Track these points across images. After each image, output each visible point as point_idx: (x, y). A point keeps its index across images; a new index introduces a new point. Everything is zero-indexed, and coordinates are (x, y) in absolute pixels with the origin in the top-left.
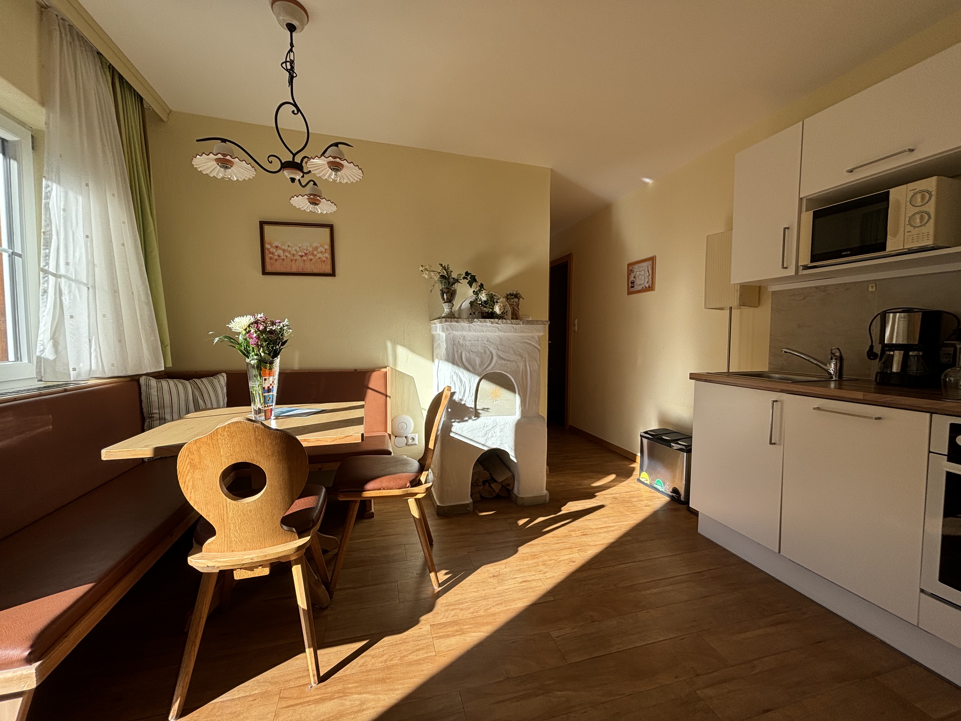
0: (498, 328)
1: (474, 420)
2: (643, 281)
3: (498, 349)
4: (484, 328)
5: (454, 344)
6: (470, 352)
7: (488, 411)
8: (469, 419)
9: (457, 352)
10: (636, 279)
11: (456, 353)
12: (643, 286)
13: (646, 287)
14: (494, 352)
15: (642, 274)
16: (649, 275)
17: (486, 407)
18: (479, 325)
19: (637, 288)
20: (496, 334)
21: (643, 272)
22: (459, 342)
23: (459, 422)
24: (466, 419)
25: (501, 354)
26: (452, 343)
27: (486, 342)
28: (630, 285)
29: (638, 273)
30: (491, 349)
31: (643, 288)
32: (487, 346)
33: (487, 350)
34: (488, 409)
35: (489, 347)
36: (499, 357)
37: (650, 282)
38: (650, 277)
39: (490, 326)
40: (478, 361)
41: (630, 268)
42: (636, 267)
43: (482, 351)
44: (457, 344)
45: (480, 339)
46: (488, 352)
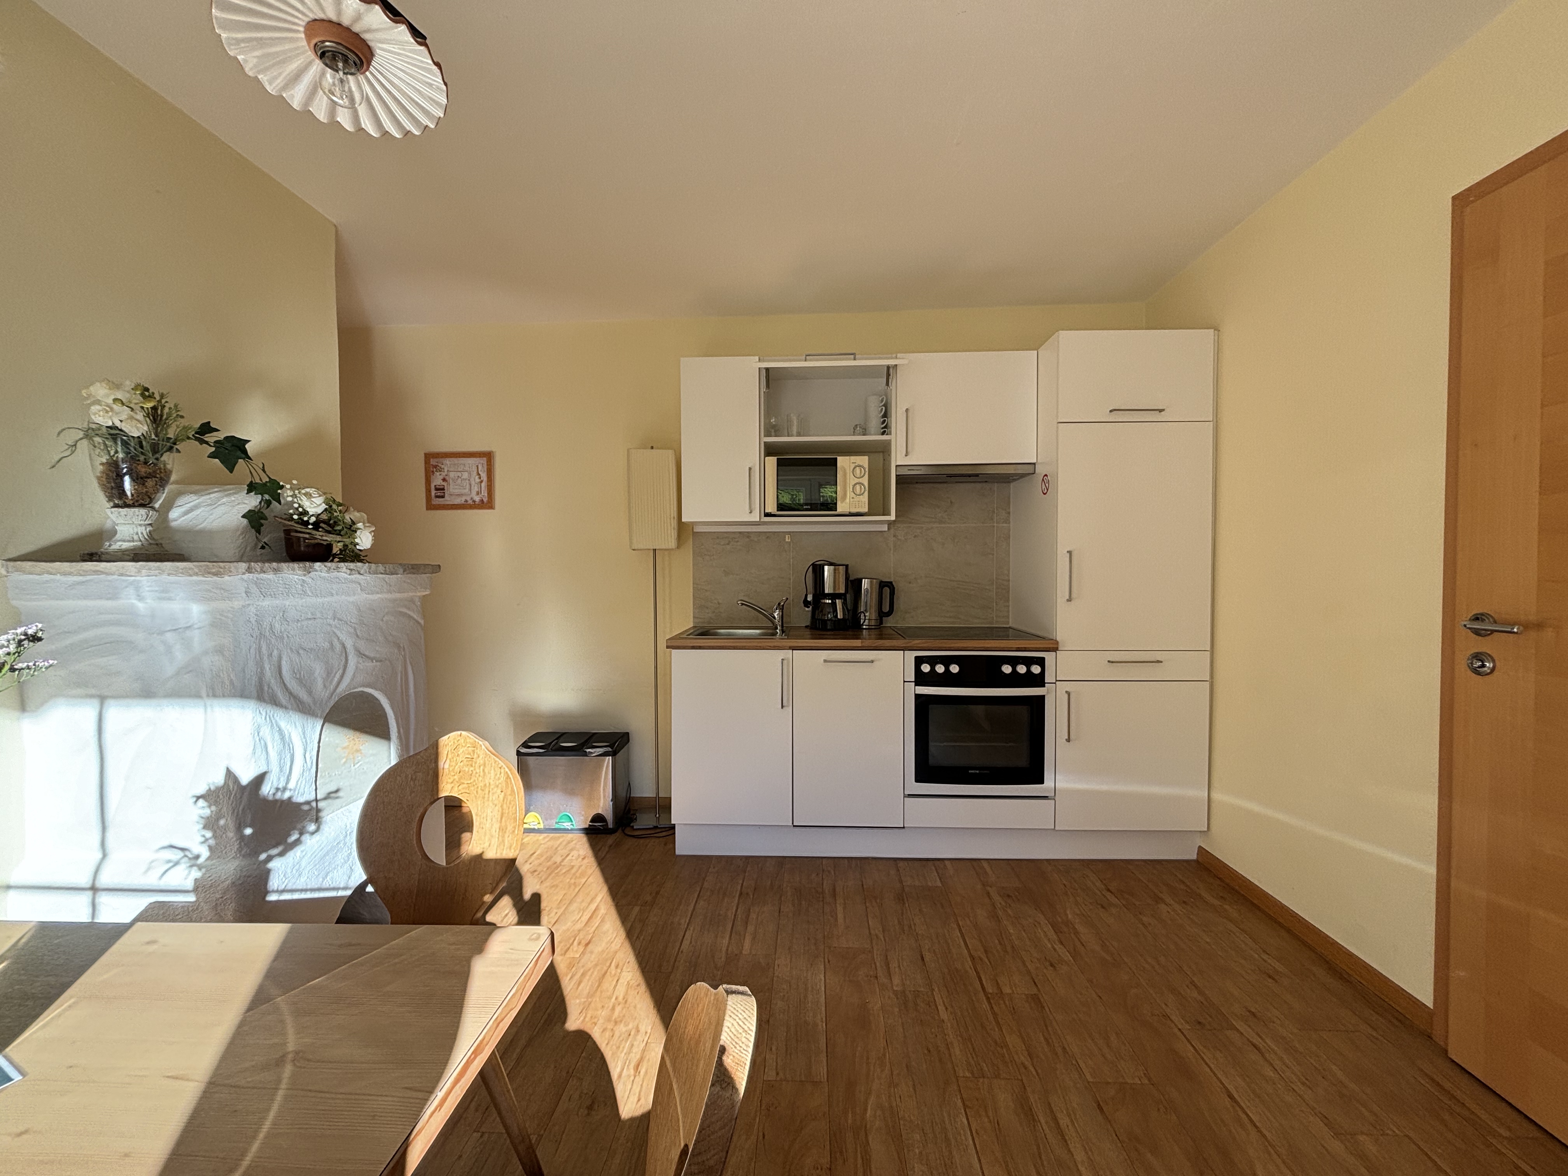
0: (360, 584)
1: (313, 833)
2: (467, 490)
3: (357, 636)
4: (334, 586)
5: (262, 635)
6: (301, 652)
7: (337, 798)
8: (301, 834)
9: (270, 655)
10: (449, 484)
11: (265, 658)
12: (468, 499)
13: (474, 501)
14: (349, 644)
15: (464, 477)
16: (481, 482)
17: (334, 789)
18: (324, 578)
19: (448, 500)
20: (351, 599)
21: (465, 475)
22: (271, 627)
23: (281, 854)
24: (294, 837)
25: (362, 645)
26: (256, 633)
27: (331, 622)
28: (433, 492)
29: (452, 475)
30: (343, 637)
31: (466, 501)
32: (336, 630)
33: (336, 640)
34: (337, 791)
35: (339, 634)
36: (360, 654)
37: (485, 493)
38: (483, 485)
39: (345, 579)
40: (319, 670)
41: (433, 462)
42: (447, 461)
43: (326, 645)
44: (267, 634)
45: (319, 615)
46: (338, 647)
